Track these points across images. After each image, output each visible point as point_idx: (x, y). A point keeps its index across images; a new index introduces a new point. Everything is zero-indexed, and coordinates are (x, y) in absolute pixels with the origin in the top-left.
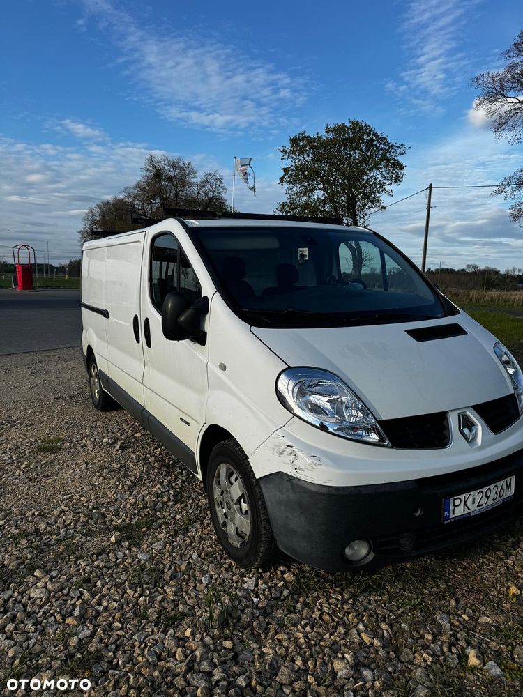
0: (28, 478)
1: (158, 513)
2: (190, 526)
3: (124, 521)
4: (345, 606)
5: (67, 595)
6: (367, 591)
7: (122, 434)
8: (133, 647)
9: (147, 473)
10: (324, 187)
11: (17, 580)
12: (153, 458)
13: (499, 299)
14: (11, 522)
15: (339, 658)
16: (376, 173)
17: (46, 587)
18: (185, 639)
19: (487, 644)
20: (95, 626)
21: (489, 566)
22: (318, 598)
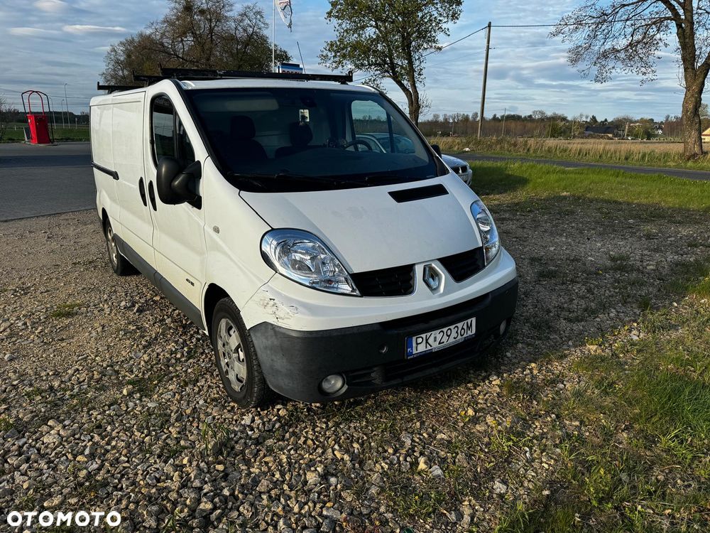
0: (43, 342)
1: (170, 368)
2: (200, 378)
3: (136, 376)
4: (327, 433)
5: (79, 439)
6: (348, 420)
7: (140, 298)
8: (136, 474)
9: (163, 334)
10: (376, 24)
11: (32, 430)
12: (170, 319)
13: (556, 149)
14: (25, 382)
15: (313, 471)
16: (432, 9)
17: (59, 434)
18: (183, 466)
19: (437, 453)
20: (103, 461)
21: (457, 395)
22: (306, 427)
